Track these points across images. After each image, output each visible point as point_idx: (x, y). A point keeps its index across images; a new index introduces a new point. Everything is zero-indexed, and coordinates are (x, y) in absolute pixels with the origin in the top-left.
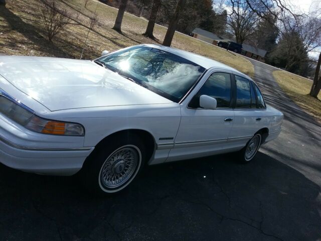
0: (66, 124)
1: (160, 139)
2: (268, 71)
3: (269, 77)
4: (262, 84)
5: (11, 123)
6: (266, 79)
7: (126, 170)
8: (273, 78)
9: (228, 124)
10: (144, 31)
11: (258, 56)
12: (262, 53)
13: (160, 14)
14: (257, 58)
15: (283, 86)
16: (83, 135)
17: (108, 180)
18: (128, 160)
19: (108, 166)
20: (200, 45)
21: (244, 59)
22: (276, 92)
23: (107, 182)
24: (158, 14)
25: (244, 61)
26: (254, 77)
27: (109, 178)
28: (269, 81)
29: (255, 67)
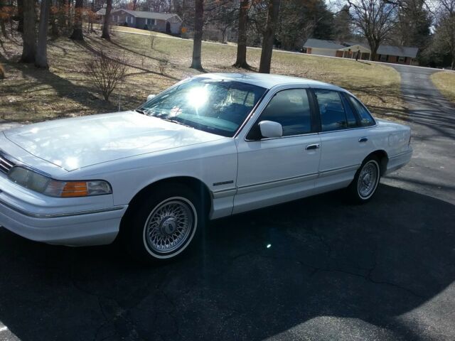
0: (87, 183)
1: (214, 185)
2: (423, 76)
3: (426, 85)
4: (413, 96)
6: (419, 89)
7: (180, 230)
8: (432, 84)
9: (312, 152)
10: (234, 61)
11: (406, 58)
12: (412, 52)
13: (251, 33)
14: (405, 61)
15: (448, 92)
16: (111, 192)
17: (159, 244)
18: (181, 216)
19: (155, 226)
20: (315, 62)
21: (384, 66)
22: (436, 103)
23: (158, 246)
24: (248, 33)
25: (384, 69)
26: (401, 88)
27: (160, 241)
28: (424, 89)
29: (401, 74)
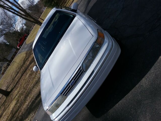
2: (26, 46)
5: (98, 56)
11: (15, 52)
21: (17, 57)
29: (22, 52)
